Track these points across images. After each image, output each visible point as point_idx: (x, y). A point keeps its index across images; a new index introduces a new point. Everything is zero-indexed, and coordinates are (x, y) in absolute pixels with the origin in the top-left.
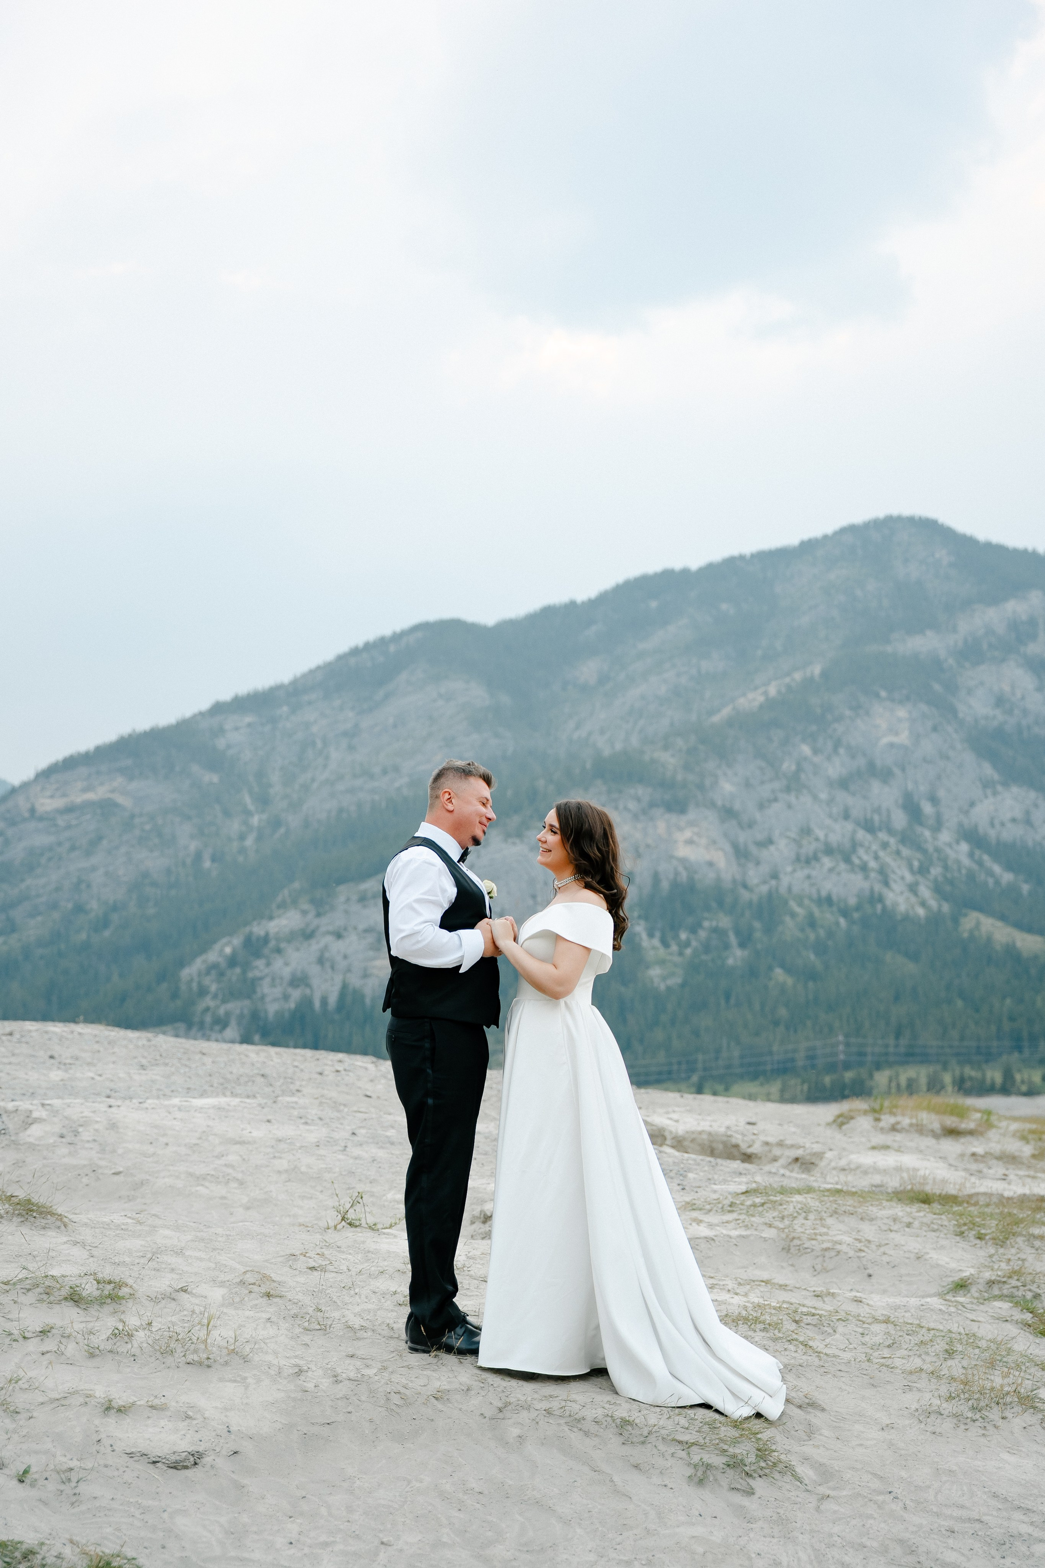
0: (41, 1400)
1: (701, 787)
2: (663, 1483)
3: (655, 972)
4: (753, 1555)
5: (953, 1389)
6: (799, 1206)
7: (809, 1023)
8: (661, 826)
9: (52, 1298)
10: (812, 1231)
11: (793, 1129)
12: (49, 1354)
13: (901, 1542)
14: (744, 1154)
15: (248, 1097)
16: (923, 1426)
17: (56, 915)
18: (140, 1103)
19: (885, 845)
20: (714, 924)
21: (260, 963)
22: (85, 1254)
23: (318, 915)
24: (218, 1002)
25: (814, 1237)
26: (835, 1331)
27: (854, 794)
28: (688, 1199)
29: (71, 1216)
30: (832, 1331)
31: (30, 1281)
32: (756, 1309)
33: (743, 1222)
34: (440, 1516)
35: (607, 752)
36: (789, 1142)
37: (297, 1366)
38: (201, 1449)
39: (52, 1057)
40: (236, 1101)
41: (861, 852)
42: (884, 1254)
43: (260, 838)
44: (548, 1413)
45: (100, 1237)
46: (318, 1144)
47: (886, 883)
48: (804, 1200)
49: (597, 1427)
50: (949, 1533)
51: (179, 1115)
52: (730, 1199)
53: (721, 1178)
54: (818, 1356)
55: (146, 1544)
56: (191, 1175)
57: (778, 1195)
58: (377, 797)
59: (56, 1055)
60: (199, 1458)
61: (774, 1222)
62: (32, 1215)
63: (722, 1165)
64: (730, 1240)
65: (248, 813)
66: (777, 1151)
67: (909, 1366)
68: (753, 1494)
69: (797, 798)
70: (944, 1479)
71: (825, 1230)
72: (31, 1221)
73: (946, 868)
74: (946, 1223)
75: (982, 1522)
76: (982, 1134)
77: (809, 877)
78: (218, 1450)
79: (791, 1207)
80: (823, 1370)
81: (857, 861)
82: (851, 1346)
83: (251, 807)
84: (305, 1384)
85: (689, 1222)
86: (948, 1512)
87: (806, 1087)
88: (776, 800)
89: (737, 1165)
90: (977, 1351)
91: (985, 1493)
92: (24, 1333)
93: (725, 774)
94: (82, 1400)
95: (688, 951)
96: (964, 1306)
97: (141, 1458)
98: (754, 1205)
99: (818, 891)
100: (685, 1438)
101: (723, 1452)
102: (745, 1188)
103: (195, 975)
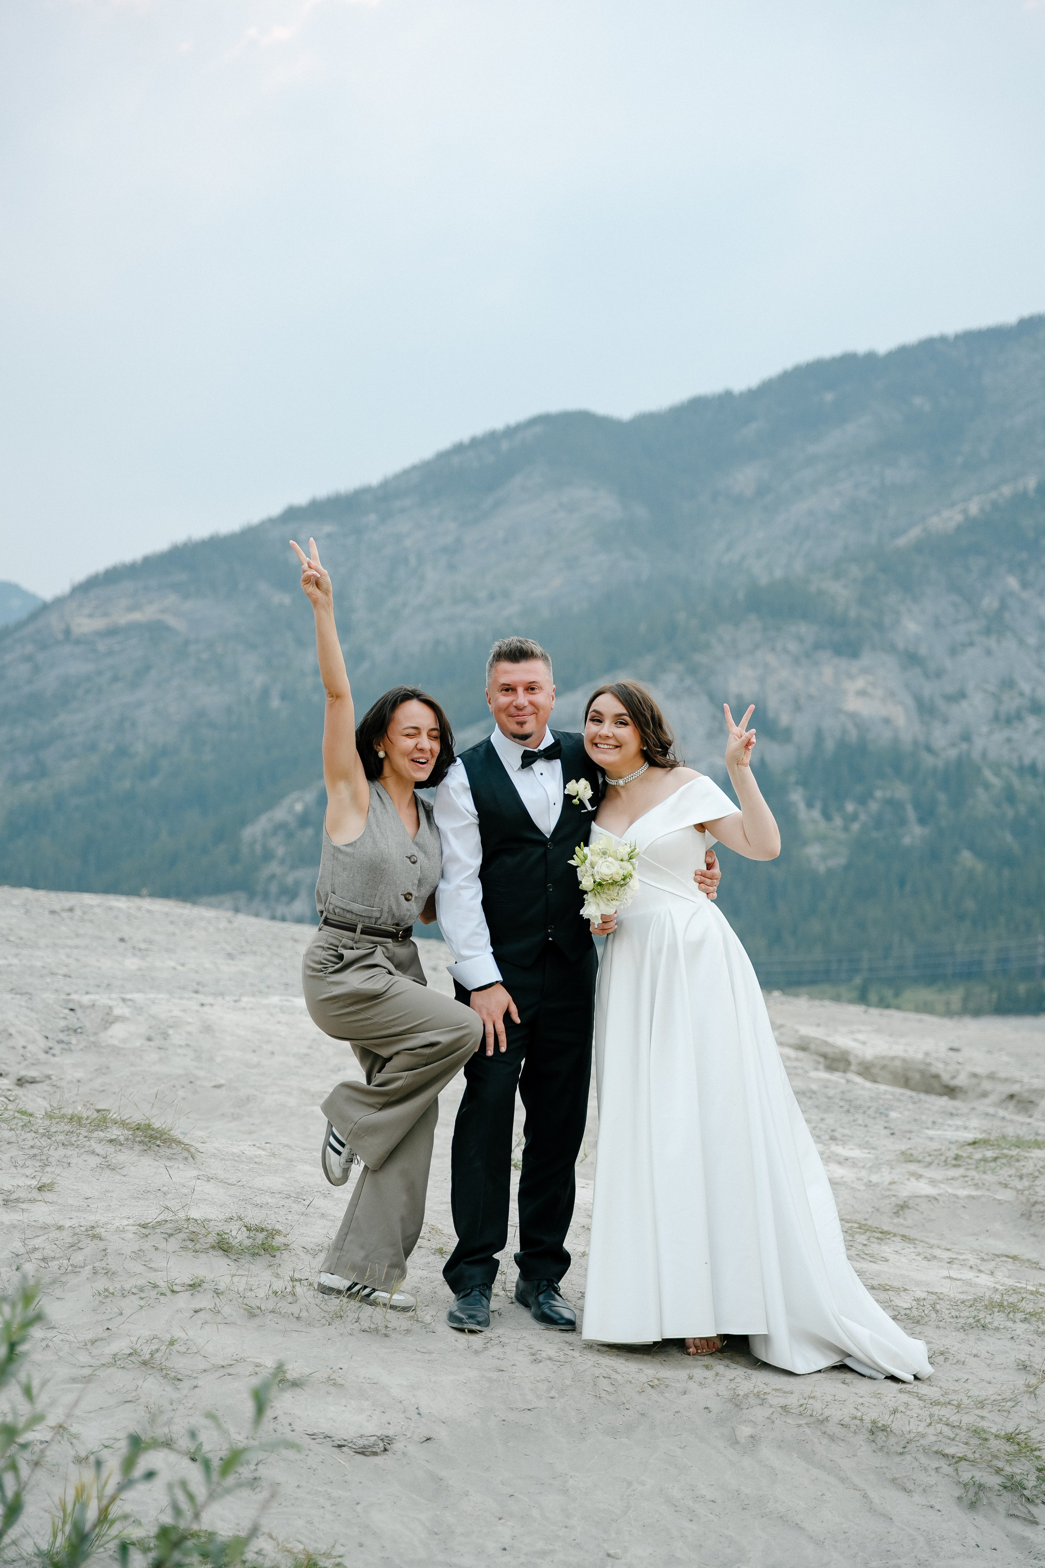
0: (203, 1365)
1: (879, 626)
2: (929, 1504)
3: (814, 851)
6: (1041, 1164)
7: (1002, 919)
8: (828, 673)
9: (198, 1246)
12: (203, 1312)
14: (948, 1086)
17: (94, 759)
18: (235, 1001)
20: (888, 794)
22: (222, 1193)
24: (286, 869)
28: (903, 1148)
29: (198, 1145)
31: (172, 1225)
32: (1010, 1293)
33: (973, 1179)
34: (669, 1526)
35: (764, 580)
36: (1002, 1075)
38: (390, 1433)
39: (122, 940)
44: (785, 1411)
45: (233, 1172)
49: (843, 1431)
52: (954, 1151)
53: (931, 1119)
55: (342, 1542)
56: (304, 1091)
57: (1013, 1148)
59: (126, 937)
60: (389, 1444)
61: (1011, 1182)
62: (154, 1143)
63: (925, 1102)
64: (957, 1200)
66: (987, 1085)
68: (1037, 1523)
69: (999, 643)
72: (154, 1149)
77: (1009, 740)
78: (409, 1435)
79: (1031, 1163)
85: (907, 1177)
87: (995, 996)
88: (972, 644)
89: (944, 1102)
92: (172, 1286)
93: (910, 611)
94: (251, 1369)
95: (855, 827)
97: (323, 1440)
98: (984, 1160)
99: (1020, 758)
100: (950, 1451)
101: (998, 1471)
102: (970, 1136)
103: (259, 836)
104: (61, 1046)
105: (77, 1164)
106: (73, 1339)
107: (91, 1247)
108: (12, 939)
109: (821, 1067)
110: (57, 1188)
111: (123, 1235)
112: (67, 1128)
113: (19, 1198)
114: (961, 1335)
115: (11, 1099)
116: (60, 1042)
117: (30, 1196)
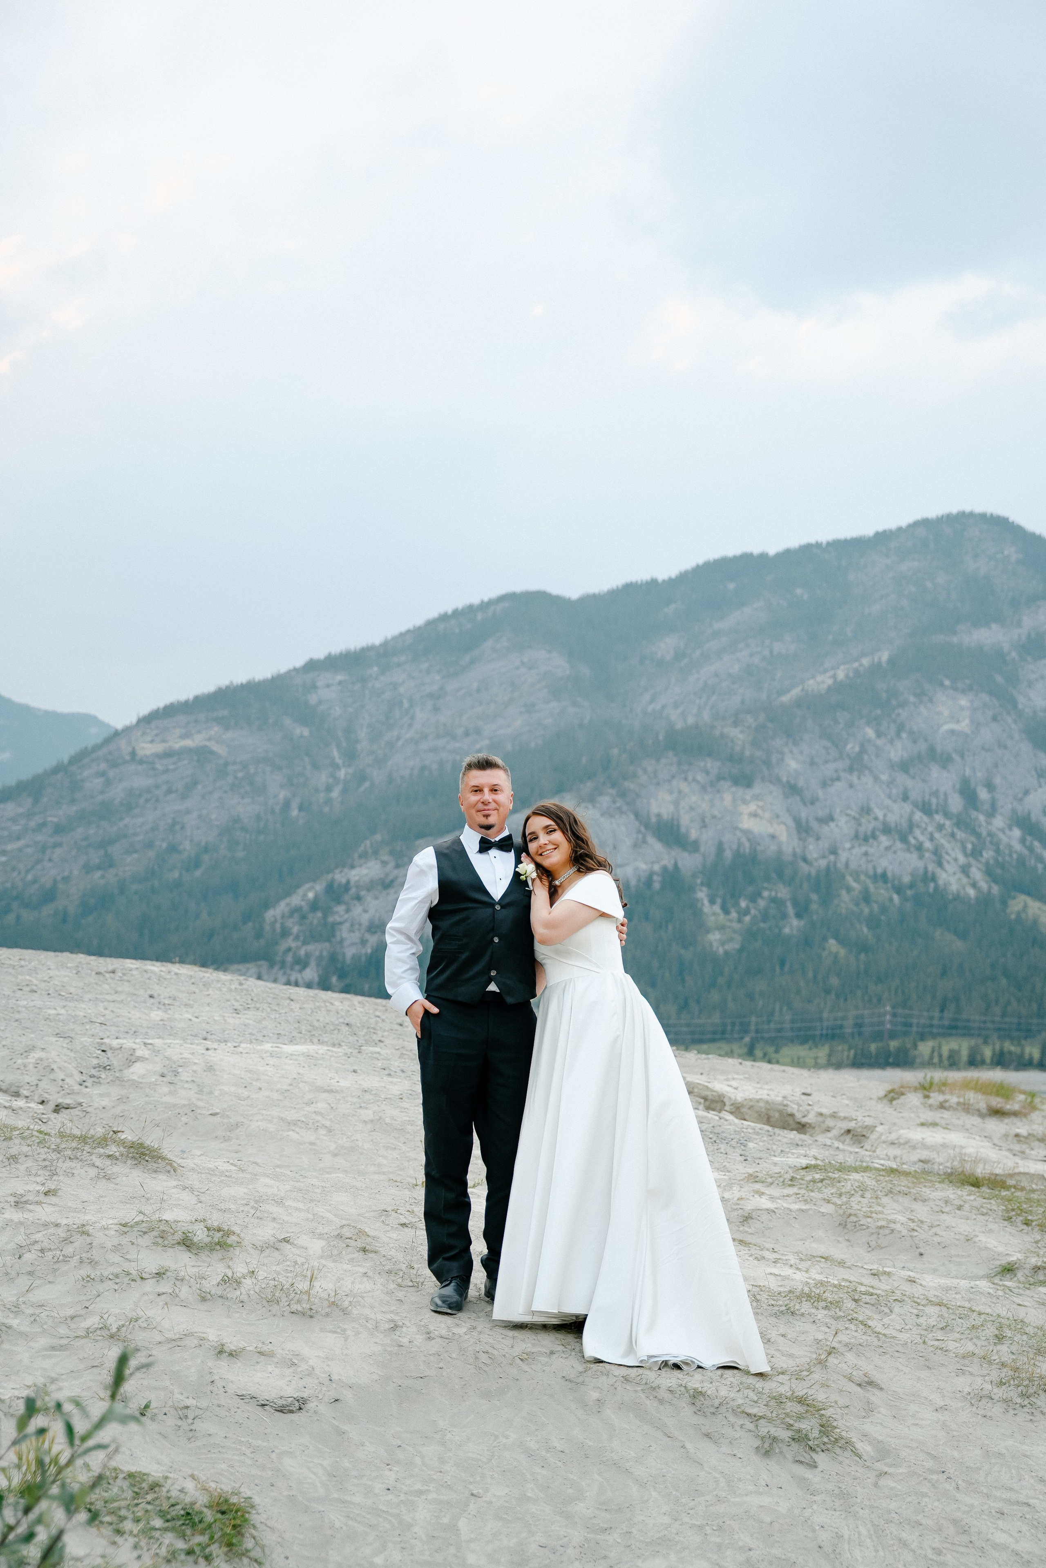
0: (159, 1338)
1: (767, 763)
2: (733, 1453)
3: (714, 937)
4: (817, 1528)
5: (1003, 1375)
6: (857, 1184)
7: (859, 993)
8: (728, 798)
9: (166, 1242)
10: (868, 1209)
11: (846, 1102)
12: (164, 1295)
13: (954, 1521)
14: (799, 1123)
15: (334, 1045)
16: (974, 1409)
17: (151, 854)
18: (235, 1047)
19: (940, 828)
20: (773, 894)
21: (341, 909)
22: (194, 1200)
23: (397, 866)
24: (299, 944)
25: (869, 1214)
26: (891, 1311)
27: (914, 778)
28: (751, 1171)
29: (179, 1161)
30: (889, 1311)
31: (146, 1225)
32: (818, 1286)
33: (803, 1196)
34: (524, 1471)
35: (679, 726)
36: (842, 1114)
37: (392, 1321)
38: (305, 1395)
39: (151, 996)
40: (322, 1049)
41: (917, 832)
42: (936, 1234)
43: (345, 791)
44: (626, 1380)
45: (207, 1183)
46: (401, 1097)
47: (940, 864)
48: (861, 1179)
49: (670, 1396)
50: (999, 1515)
51: (271, 1061)
52: (791, 1174)
53: (780, 1149)
54: (877, 1337)
55: (257, 1481)
56: (282, 1119)
57: (836, 1172)
59: (155, 995)
60: (303, 1404)
61: (832, 1199)
62: (144, 1159)
63: (779, 1135)
64: (790, 1213)
65: (336, 767)
66: (830, 1123)
67: (962, 1351)
68: (816, 1467)
69: (859, 778)
70: (993, 1461)
71: (880, 1209)
72: (144, 1164)
73: (998, 851)
74: (995, 1208)
75: (1029, 1505)
76: (1025, 1115)
77: (866, 854)
78: (321, 1397)
79: (849, 1184)
80: (881, 1350)
81: (913, 841)
82: (907, 1327)
83: (339, 761)
84: (400, 1339)
85: (753, 1194)
86: (998, 1494)
87: (852, 1052)
88: (838, 779)
89: (793, 1135)
90: (1025, 1337)
91: (1032, 1477)
92: (141, 1273)
93: (791, 752)
94: (196, 1342)
95: (747, 919)
96: (1011, 1291)
97: (251, 1400)
98: (814, 1181)
99: (875, 868)
100: (753, 1411)
101: (789, 1426)
102: (804, 1162)
103: (279, 917)
104: (93, 1079)
105: (79, 1174)
106: (56, 1315)
107: (79, 1241)
108: (63, 994)
109: (701, 1107)
110: (60, 1193)
111: (107, 1232)
112: (74, 1145)
113: (28, 1200)
114: (773, 1319)
115: (44, 1121)
116: (92, 1076)
117: (37, 1199)
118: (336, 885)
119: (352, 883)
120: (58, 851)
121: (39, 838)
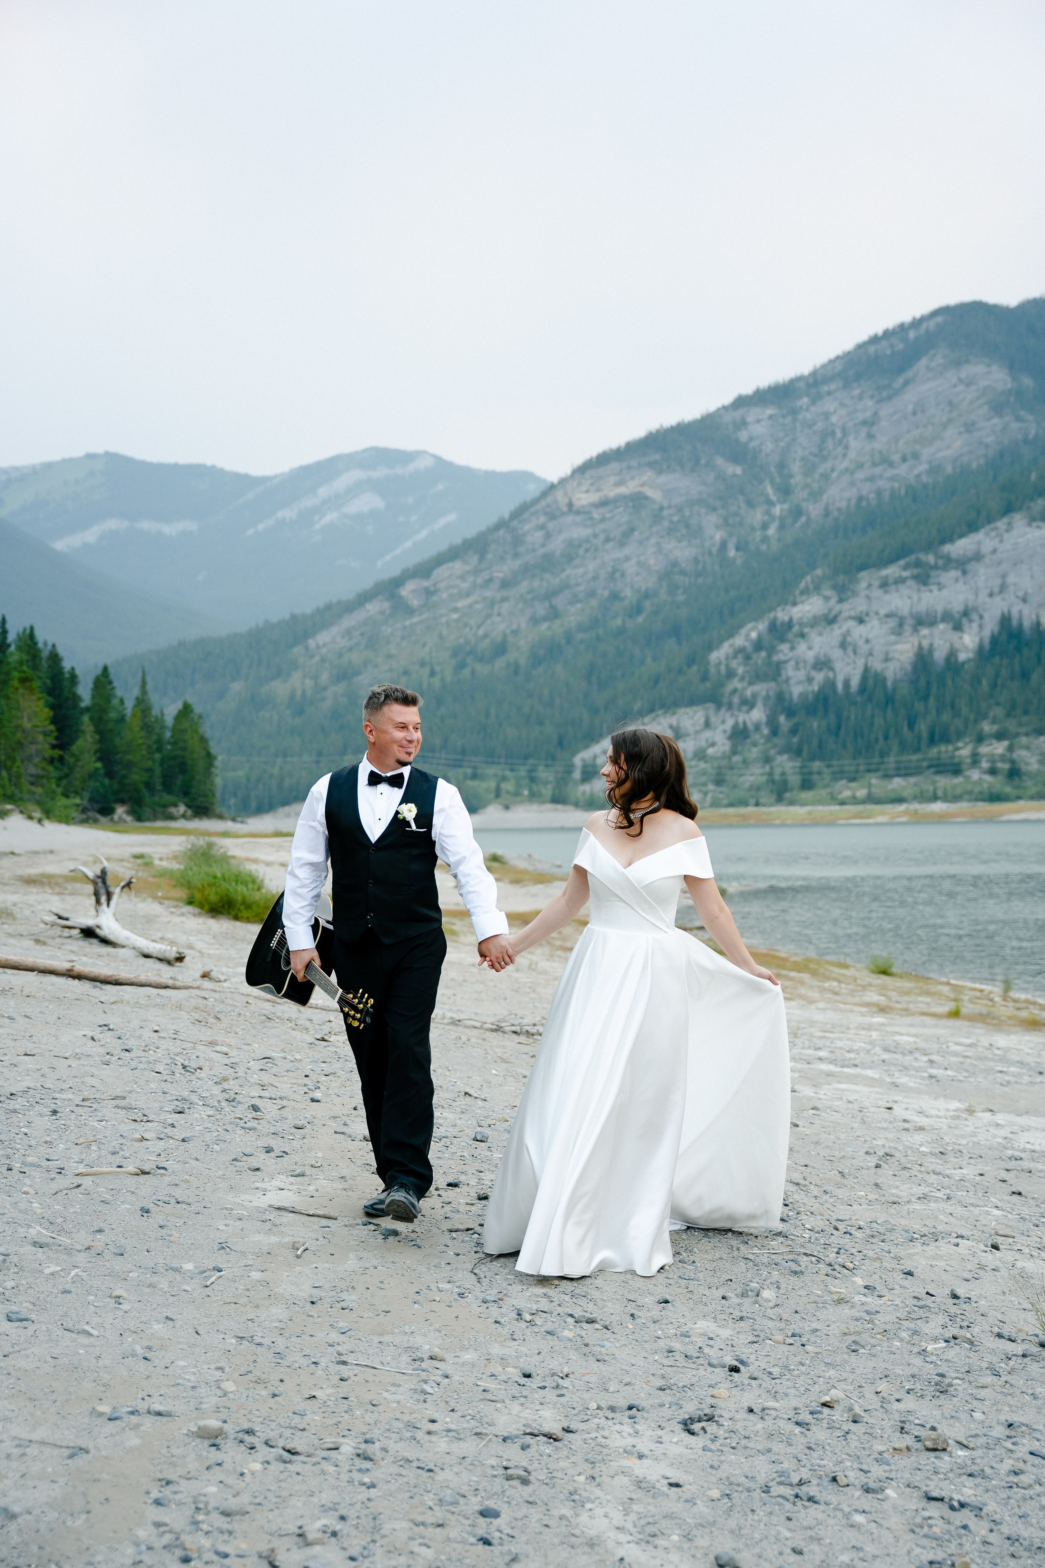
17: (594, 603)
21: (784, 647)
23: (841, 601)
24: (745, 684)
43: (782, 527)
58: (896, 485)
65: (771, 503)
83: (773, 498)
103: (723, 659)
118: (778, 623)
119: (795, 620)
120: (506, 607)
121: (488, 594)
